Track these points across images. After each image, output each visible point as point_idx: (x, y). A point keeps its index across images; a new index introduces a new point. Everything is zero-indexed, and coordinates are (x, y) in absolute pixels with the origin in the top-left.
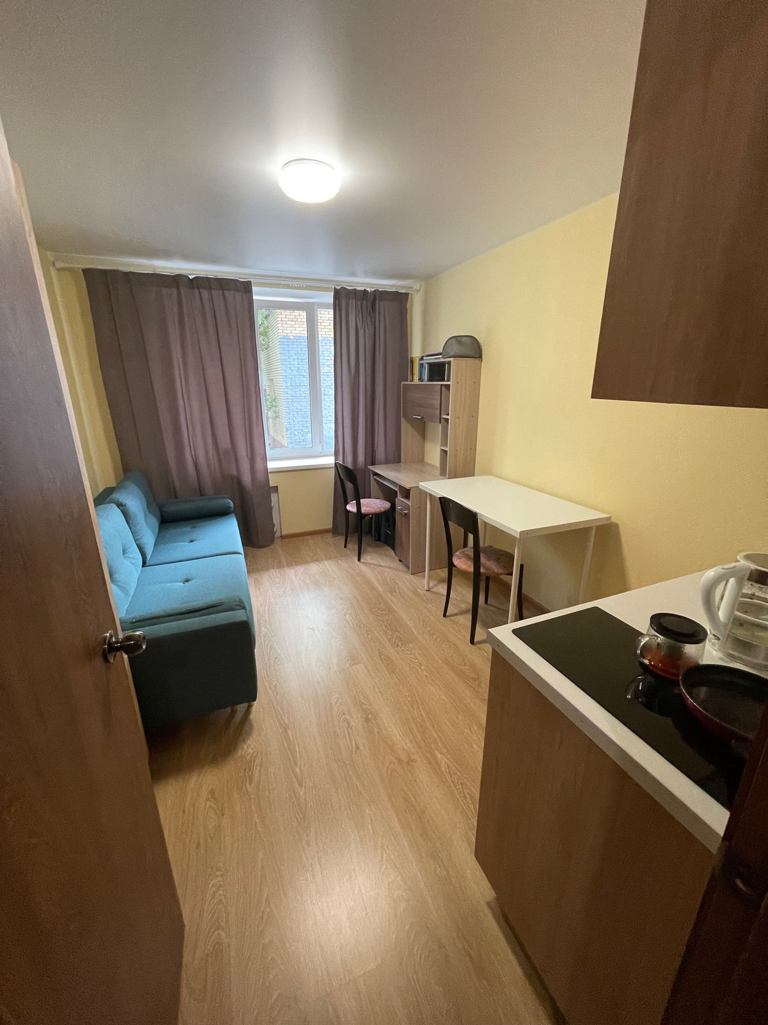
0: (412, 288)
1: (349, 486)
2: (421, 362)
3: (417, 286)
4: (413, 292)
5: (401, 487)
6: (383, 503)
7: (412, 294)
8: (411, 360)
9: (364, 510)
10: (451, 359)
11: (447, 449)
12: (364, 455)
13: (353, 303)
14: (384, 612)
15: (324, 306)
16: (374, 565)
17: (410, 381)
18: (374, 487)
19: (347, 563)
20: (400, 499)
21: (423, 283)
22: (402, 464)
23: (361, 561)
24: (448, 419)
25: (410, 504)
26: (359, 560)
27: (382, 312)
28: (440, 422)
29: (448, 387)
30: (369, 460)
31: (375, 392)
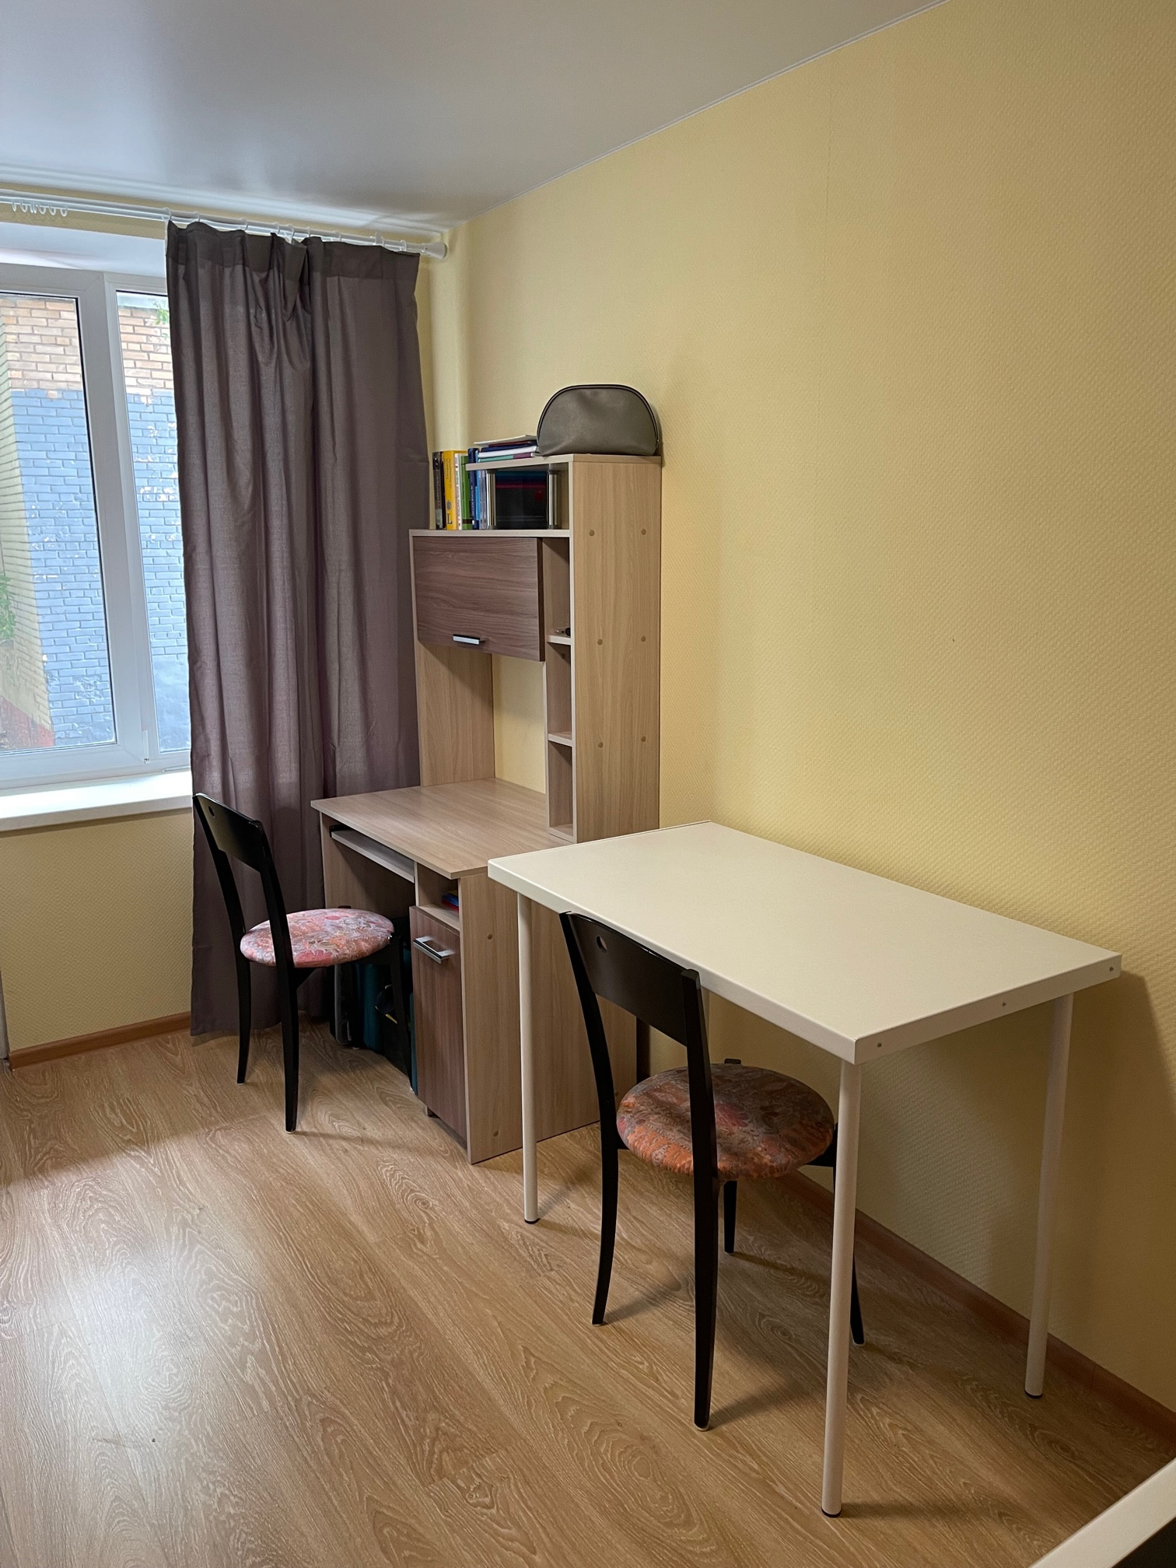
0: (428, 240)
1: (247, 876)
2: (470, 467)
3: (442, 234)
4: (433, 255)
5: (425, 872)
6: (368, 923)
7: (428, 260)
8: (434, 462)
9: (300, 952)
10: (568, 458)
11: (571, 742)
12: (294, 766)
13: (234, 278)
14: (383, 1331)
15: (138, 284)
16: (344, 1138)
17: (438, 528)
18: (334, 871)
19: (249, 1141)
20: (423, 910)
21: (464, 223)
22: (425, 789)
23: (298, 1129)
24: (569, 647)
25: (458, 925)
26: (291, 1126)
27: (335, 311)
28: (542, 659)
29: (561, 546)
30: (314, 782)
31: (323, 561)
